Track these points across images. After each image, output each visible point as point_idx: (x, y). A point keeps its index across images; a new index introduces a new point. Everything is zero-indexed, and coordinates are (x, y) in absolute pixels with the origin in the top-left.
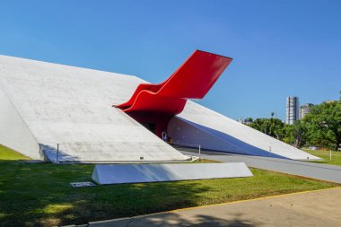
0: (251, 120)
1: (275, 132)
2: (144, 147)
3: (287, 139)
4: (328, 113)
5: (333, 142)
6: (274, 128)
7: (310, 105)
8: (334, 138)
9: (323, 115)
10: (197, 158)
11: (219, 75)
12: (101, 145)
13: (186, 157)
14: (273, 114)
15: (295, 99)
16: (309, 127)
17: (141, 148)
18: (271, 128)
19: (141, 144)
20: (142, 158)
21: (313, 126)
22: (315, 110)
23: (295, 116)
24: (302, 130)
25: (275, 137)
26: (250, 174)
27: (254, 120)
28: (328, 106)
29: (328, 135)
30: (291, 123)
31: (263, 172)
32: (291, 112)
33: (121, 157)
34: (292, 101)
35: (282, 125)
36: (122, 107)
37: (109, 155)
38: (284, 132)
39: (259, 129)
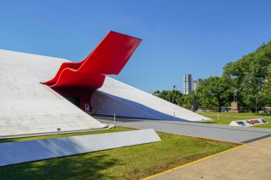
0: (158, 92)
1: (176, 100)
3: (185, 105)
4: (214, 85)
5: (217, 106)
6: (175, 97)
7: (200, 80)
8: (217, 103)
9: (210, 86)
10: (112, 126)
11: (131, 54)
14: (174, 87)
15: (190, 76)
16: (201, 95)
17: (62, 119)
18: (174, 97)
19: (62, 115)
20: (59, 129)
21: (203, 94)
22: (204, 83)
23: (190, 88)
24: (196, 98)
25: (177, 104)
26: (158, 139)
27: (161, 91)
28: (213, 80)
29: (213, 101)
30: (187, 93)
31: (170, 136)
32: (187, 85)
33: (41, 129)
34: (187, 77)
35: (181, 95)
36: (49, 84)
38: (183, 100)
39: (165, 99)
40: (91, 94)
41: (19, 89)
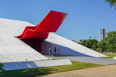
2: (28, 55)
4: (115, 36)
9: (113, 37)
10: (52, 59)
12: (8, 55)
13: (47, 58)
14: (90, 38)
15: (104, 30)
16: (107, 42)
18: (90, 44)
19: (27, 54)
20: (26, 60)
24: (104, 44)
28: (115, 33)
29: (115, 46)
32: (102, 36)
33: (18, 60)
34: (102, 31)
36: (19, 37)
37: (11, 59)
40: (41, 43)
41: (4, 40)
